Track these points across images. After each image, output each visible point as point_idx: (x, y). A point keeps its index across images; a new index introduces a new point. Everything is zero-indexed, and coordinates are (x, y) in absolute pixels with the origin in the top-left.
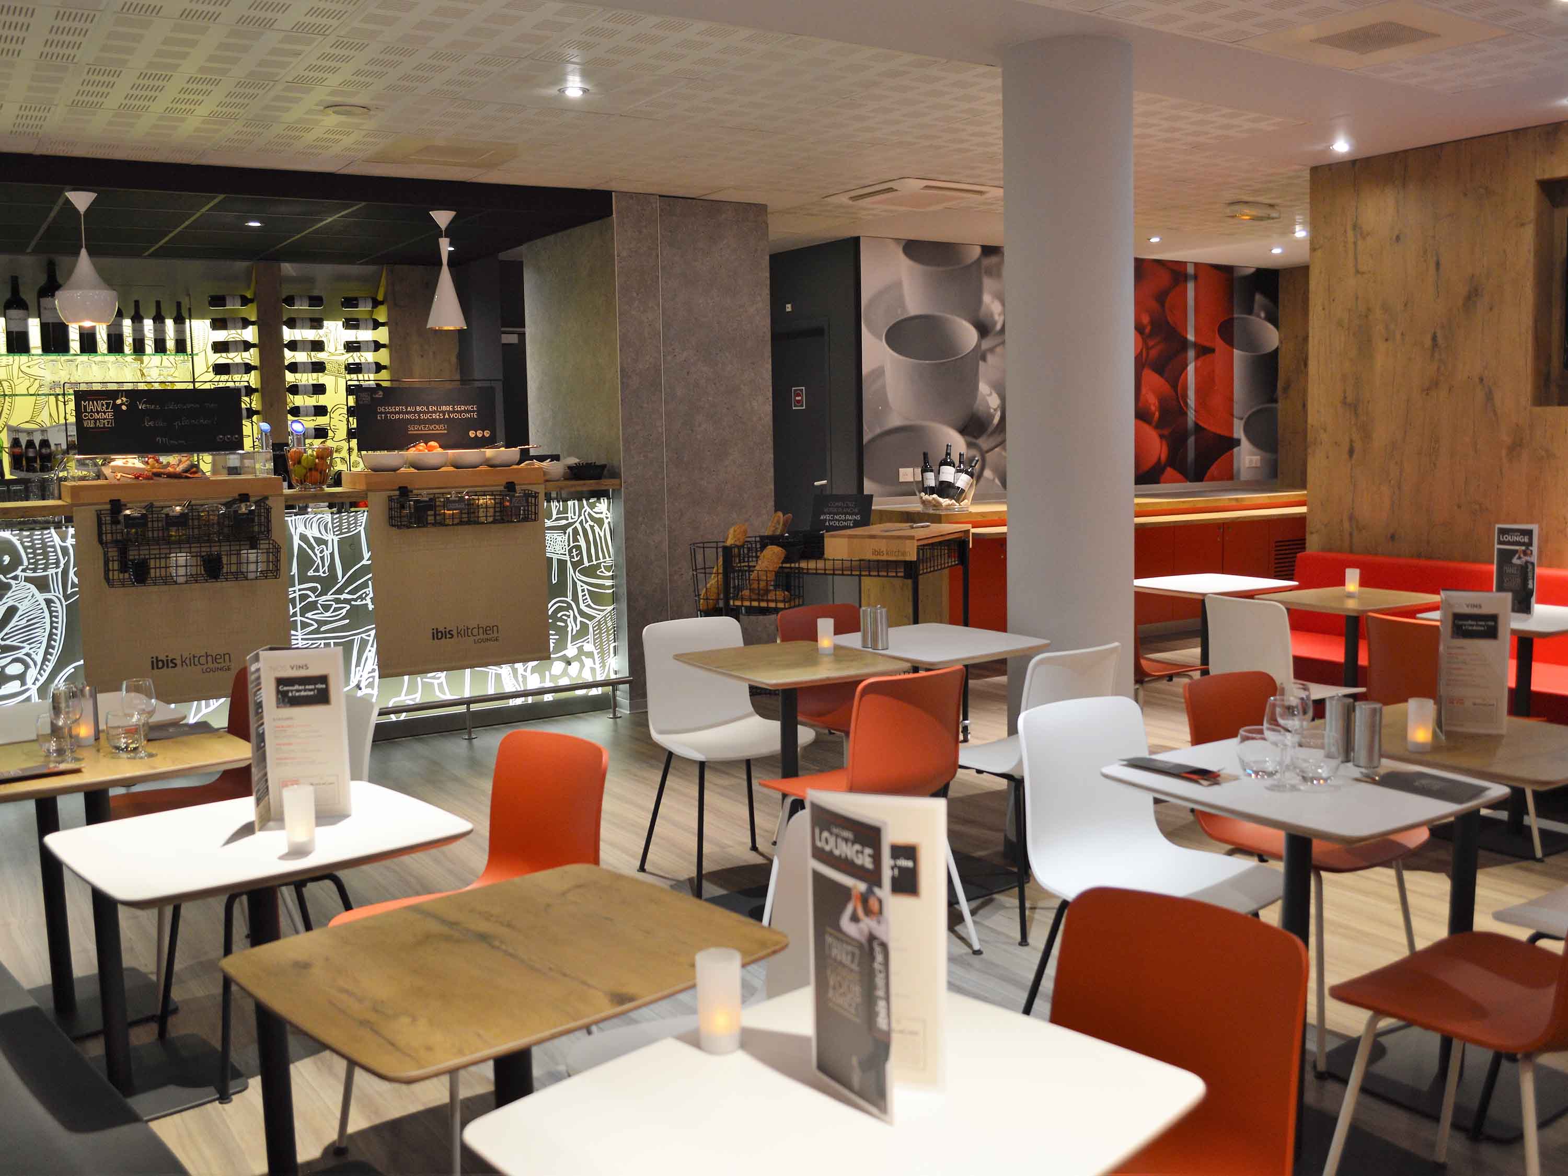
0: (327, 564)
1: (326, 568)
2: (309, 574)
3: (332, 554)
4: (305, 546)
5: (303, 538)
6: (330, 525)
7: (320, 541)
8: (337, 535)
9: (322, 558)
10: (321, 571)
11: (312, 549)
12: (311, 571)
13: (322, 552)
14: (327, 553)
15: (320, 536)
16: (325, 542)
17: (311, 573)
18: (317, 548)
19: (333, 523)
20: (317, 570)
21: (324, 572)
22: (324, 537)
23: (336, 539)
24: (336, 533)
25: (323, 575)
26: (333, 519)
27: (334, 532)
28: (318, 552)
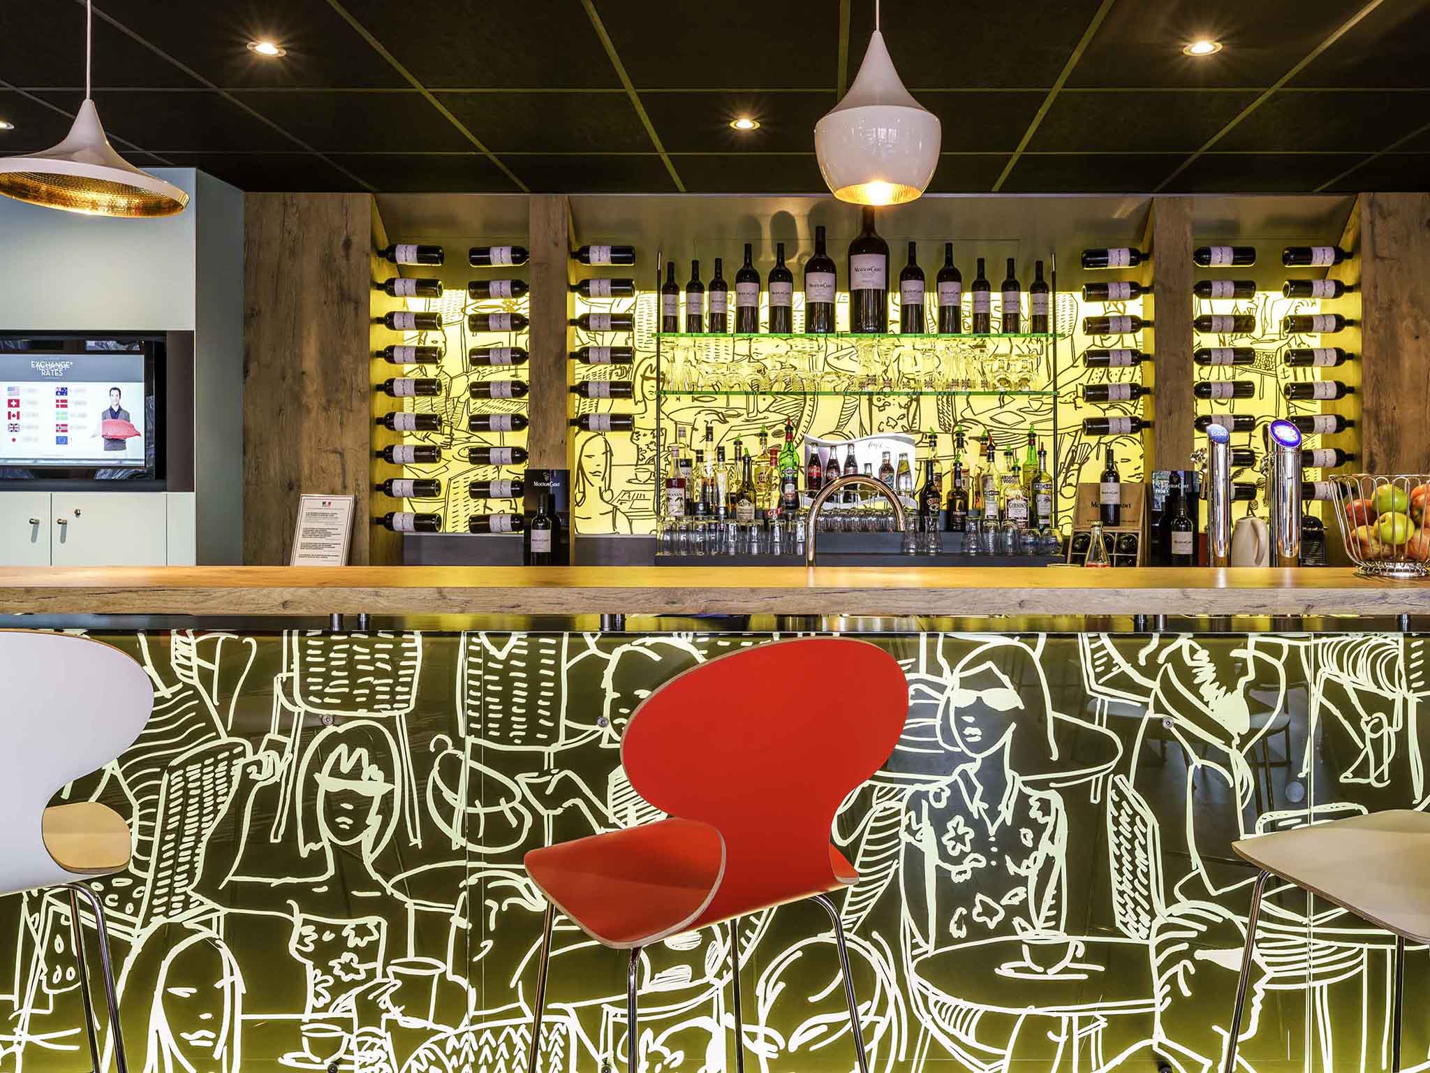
0: (1387, 760)
1: (1385, 767)
2: (1342, 780)
3: (1402, 737)
4: (1336, 712)
5: (1333, 691)
6: (1400, 663)
7: (1374, 703)
8: (1416, 690)
9: (1377, 744)
10: (1373, 775)
11: (1354, 719)
12: (1348, 773)
13: (1377, 727)
14: (1389, 731)
15: (1373, 688)
16: (1388, 706)
17: (1347, 777)
18: (1365, 717)
19: (1408, 661)
20: (1362, 771)
21: (1380, 778)
22: (1386, 694)
23: (1413, 699)
24: (1414, 685)
25: (1376, 785)
26: (1408, 651)
27: (1409, 682)
28: (1366, 729)
